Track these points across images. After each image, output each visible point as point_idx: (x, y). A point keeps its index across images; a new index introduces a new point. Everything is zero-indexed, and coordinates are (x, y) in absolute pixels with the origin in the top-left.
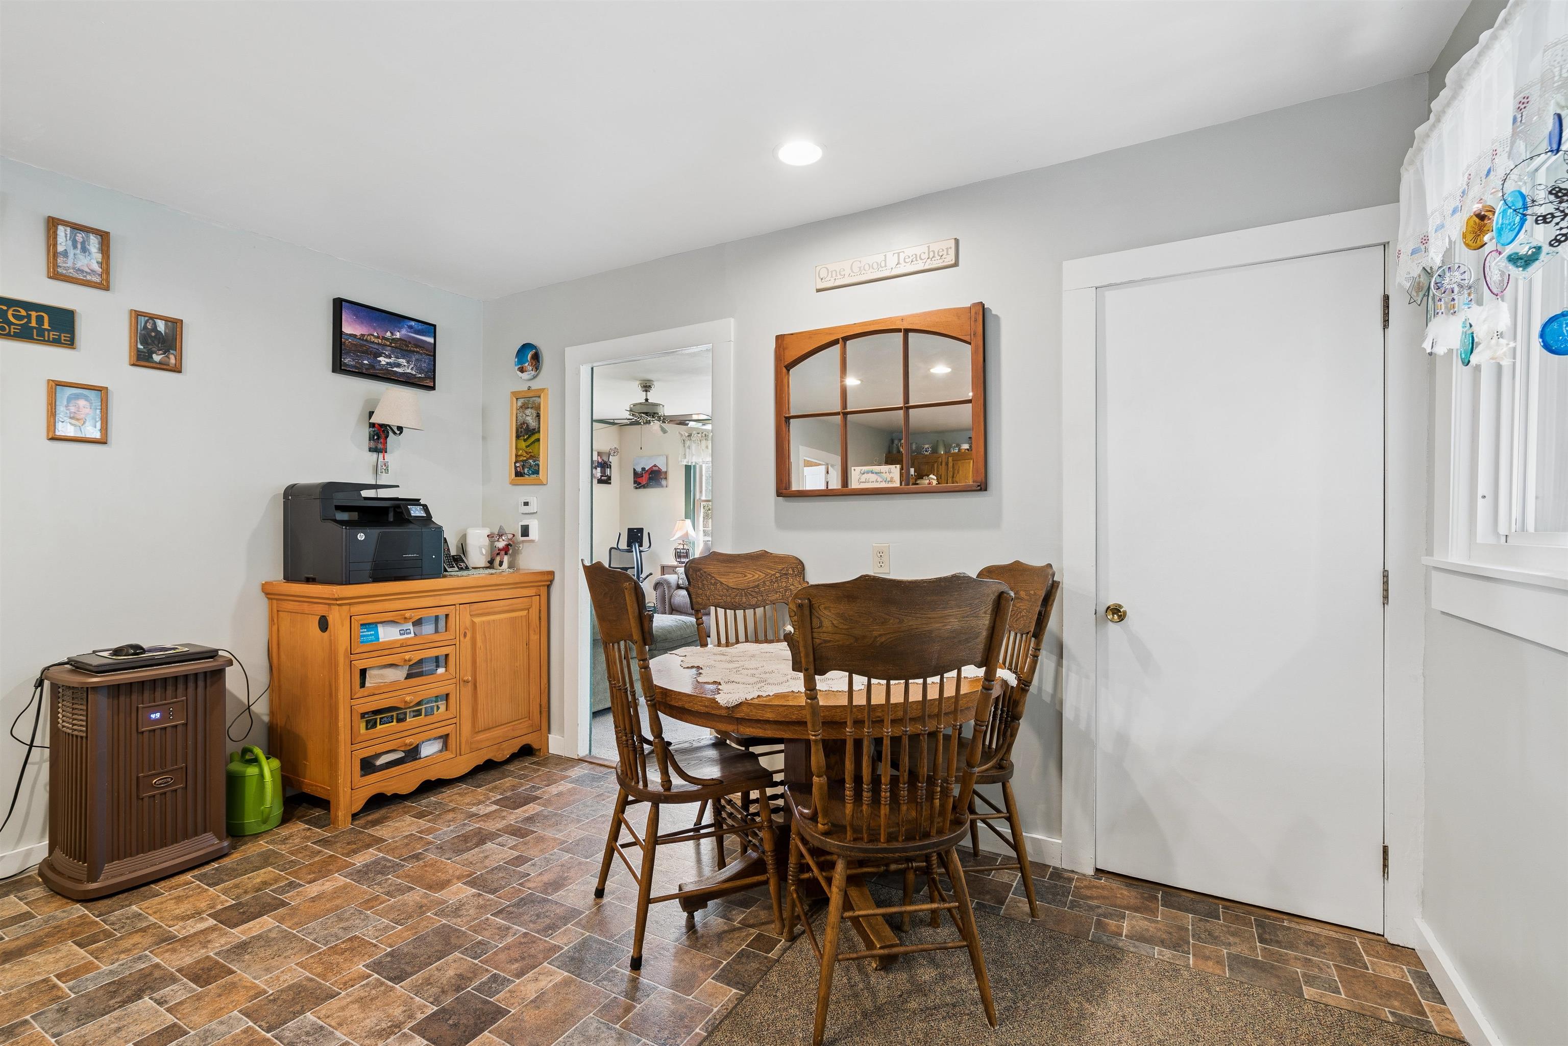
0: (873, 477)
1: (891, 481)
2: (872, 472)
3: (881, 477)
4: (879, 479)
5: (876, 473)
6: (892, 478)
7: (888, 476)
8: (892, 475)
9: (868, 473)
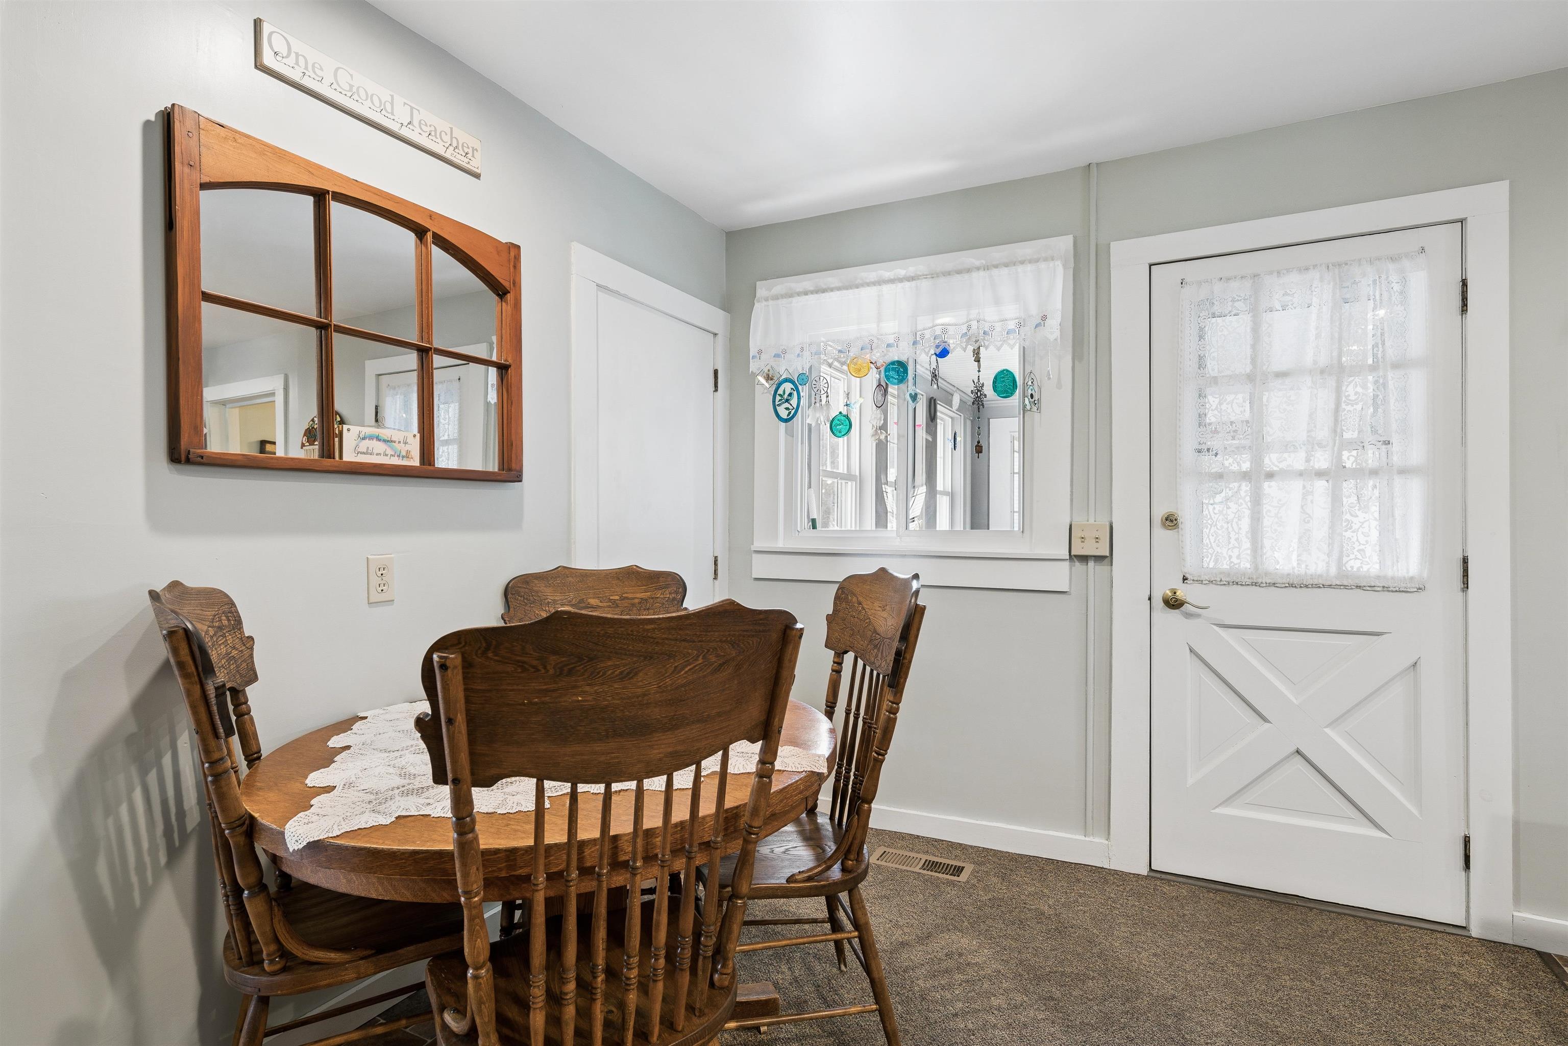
0: (379, 447)
1: (407, 456)
2: (378, 439)
3: (392, 449)
4: (389, 452)
5: (385, 441)
6: (408, 452)
7: (403, 449)
8: (408, 447)
9: (371, 438)
